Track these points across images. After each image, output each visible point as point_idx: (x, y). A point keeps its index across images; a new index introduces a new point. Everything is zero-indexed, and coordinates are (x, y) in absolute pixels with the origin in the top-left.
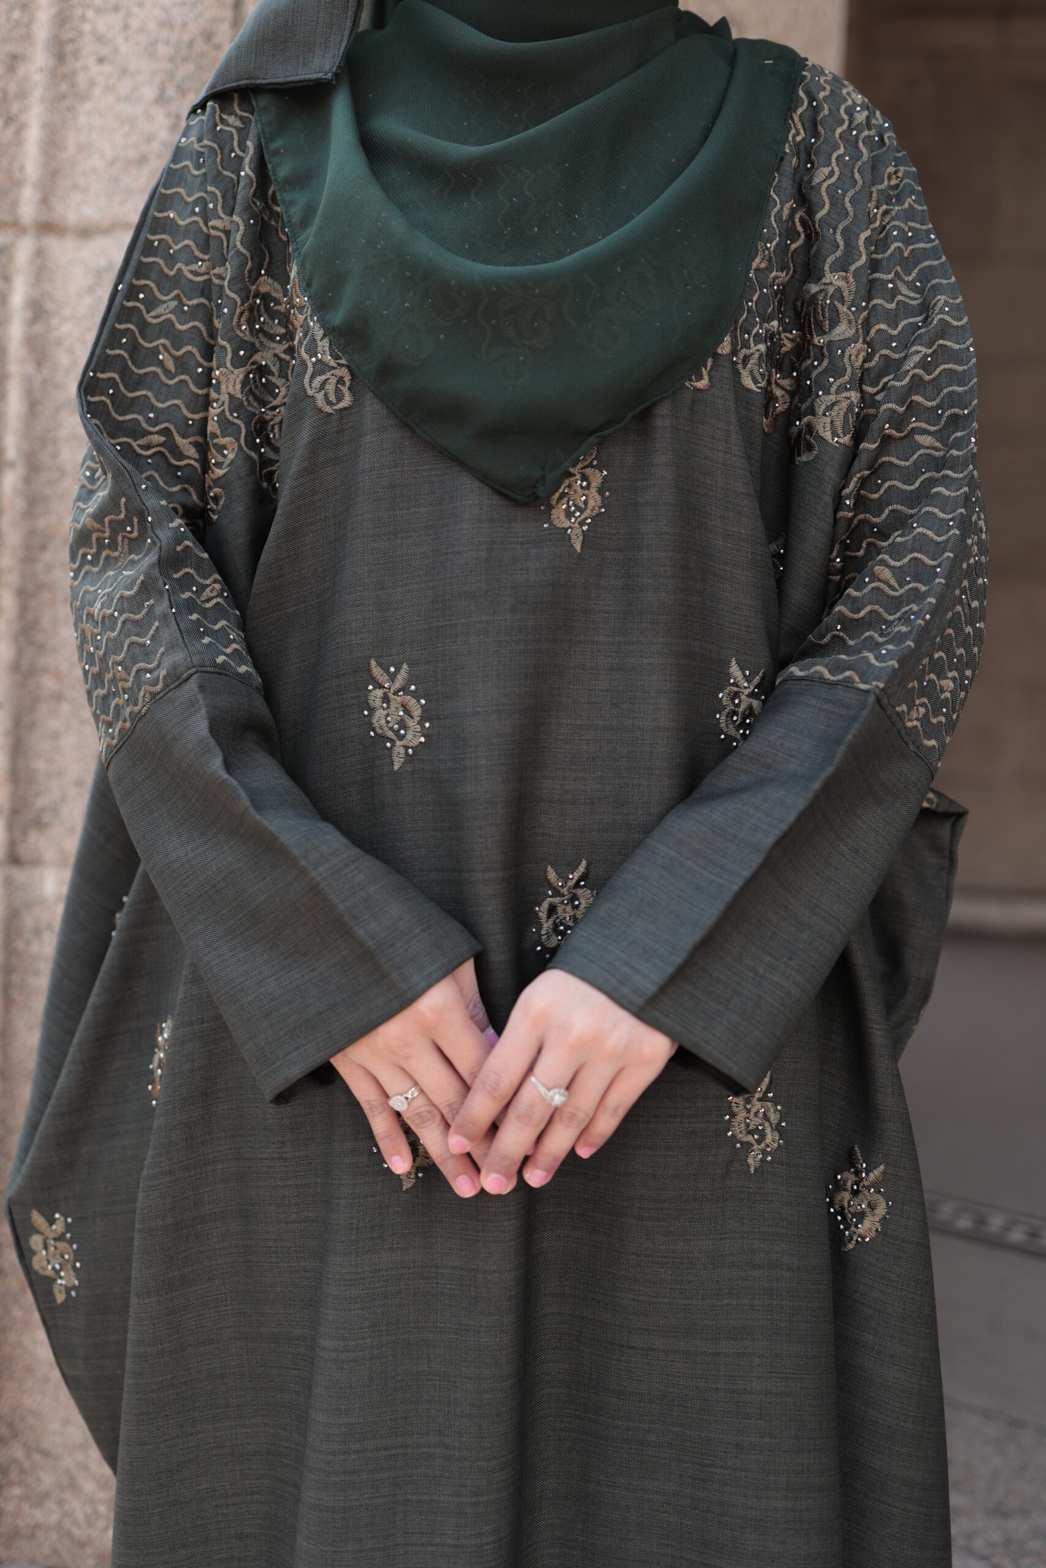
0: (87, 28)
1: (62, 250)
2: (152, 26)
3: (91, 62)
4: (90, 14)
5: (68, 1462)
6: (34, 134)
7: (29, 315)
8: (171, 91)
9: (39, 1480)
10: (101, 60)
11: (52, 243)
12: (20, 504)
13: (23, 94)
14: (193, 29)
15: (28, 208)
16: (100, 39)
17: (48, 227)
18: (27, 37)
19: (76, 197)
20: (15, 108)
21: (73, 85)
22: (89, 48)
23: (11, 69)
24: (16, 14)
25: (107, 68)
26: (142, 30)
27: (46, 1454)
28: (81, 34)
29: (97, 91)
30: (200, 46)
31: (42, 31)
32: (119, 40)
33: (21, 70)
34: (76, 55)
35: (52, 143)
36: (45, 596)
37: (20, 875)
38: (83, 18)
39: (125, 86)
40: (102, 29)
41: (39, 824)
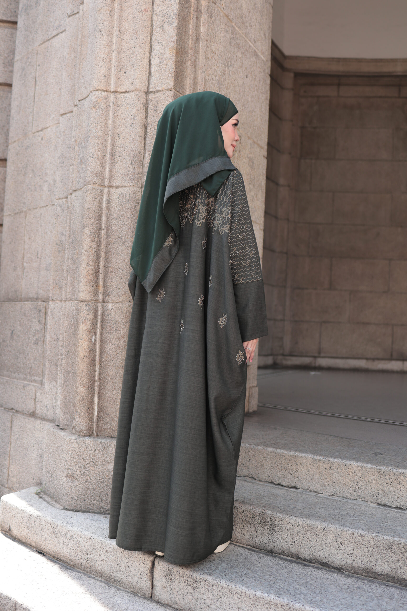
0: (117, 150)
1: (113, 190)
2: (129, 151)
3: (118, 156)
4: (117, 148)
5: (112, 415)
6: (107, 170)
7: (107, 202)
8: (133, 163)
9: (106, 420)
10: (120, 156)
11: (111, 189)
12: (105, 237)
13: (105, 162)
14: (137, 152)
15: (106, 183)
16: (119, 152)
17: (110, 186)
18: (106, 152)
19: (115, 181)
20: (104, 165)
21: (115, 161)
22: (117, 154)
23: (103, 158)
24: (104, 148)
25: (121, 158)
26: (128, 151)
27: (108, 415)
28: (116, 151)
29: (119, 162)
30: (138, 154)
31: (109, 151)
32: (123, 153)
33: (105, 158)
34: (115, 156)
35: (111, 171)
36: (110, 253)
37: (105, 305)
38: (116, 148)
39: (124, 161)
40: (120, 151)
41: (108, 295)
